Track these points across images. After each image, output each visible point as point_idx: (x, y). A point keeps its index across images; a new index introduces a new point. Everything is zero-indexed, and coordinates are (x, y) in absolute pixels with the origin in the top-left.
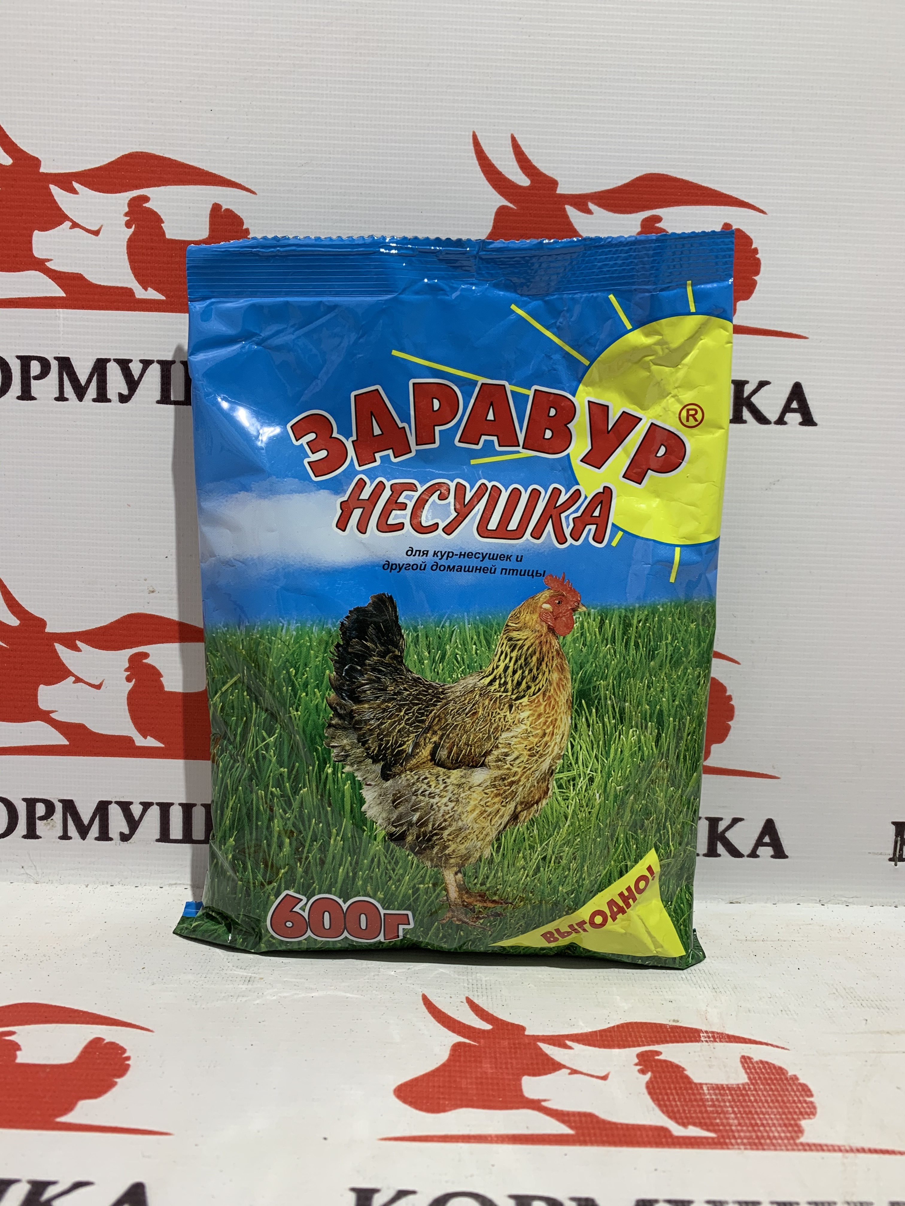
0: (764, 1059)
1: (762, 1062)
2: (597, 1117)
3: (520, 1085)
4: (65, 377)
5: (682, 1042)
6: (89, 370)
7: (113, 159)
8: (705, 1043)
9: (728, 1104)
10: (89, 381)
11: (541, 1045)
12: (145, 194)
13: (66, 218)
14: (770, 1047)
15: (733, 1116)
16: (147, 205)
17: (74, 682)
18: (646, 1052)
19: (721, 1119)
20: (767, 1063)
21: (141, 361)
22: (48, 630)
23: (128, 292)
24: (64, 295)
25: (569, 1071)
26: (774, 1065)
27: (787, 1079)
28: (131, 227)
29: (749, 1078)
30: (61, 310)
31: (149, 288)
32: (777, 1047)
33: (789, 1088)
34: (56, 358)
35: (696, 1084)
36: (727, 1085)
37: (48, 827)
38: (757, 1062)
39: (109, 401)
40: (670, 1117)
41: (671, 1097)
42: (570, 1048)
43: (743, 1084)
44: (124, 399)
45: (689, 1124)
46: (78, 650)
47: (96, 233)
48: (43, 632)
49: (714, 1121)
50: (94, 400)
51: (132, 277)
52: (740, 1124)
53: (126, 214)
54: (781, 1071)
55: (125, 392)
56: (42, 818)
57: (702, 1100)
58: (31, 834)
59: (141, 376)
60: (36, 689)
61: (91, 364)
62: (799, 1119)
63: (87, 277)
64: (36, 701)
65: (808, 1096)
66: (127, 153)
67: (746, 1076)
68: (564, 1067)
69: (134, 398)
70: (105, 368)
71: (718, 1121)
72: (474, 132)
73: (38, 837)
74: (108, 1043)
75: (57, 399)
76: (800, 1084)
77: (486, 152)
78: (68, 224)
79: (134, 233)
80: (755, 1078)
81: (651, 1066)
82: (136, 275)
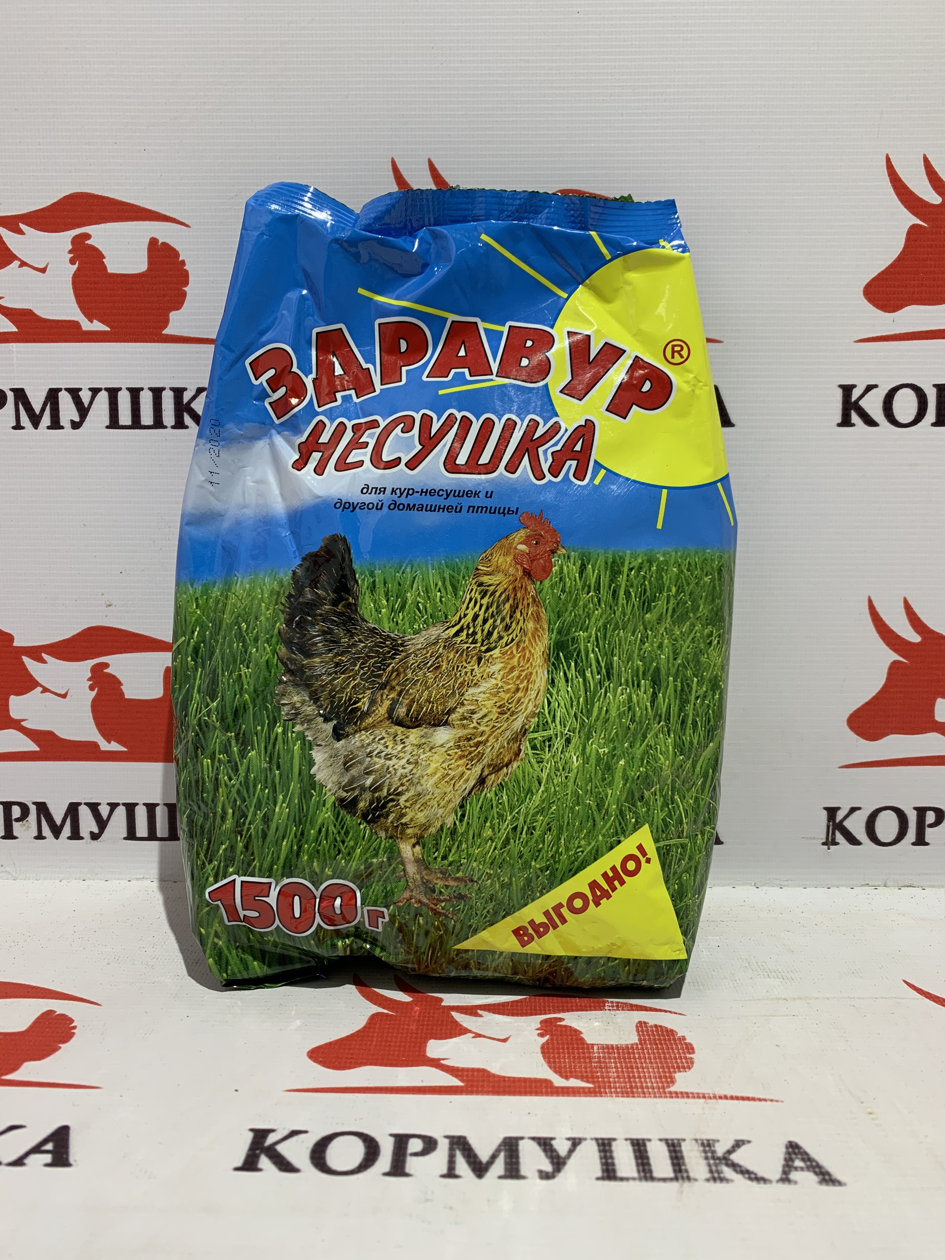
0: (658, 1024)
1: (656, 1026)
2: (488, 1072)
3: (425, 1046)
4: (21, 407)
5: (587, 1011)
6: (43, 399)
7: (56, 200)
8: (607, 1012)
9: (612, 1060)
10: (43, 410)
11: (454, 1014)
12: (87, 232)
13: (15, 258)
14: (668, 1014)
15: (614, 1070)
16: (88, 242)
17: (42, 692)
18: (550, 1019)
19: (602, 1072)
20: (661, 1026)
21: (90, 389)
22: (16, 644)
23: (76, 325)
24: (16, 330)
25: (473, 1035)
26: (666, 1028)
27: (674, 1040)
28: (75, 264)
29: (640, 1040)
30: (14, 344)
31: (95, 321)
32: (675, 1013)
33: (674, 1046)
34: (12, 390)
35: (588, 1044)
36: (617, 1045)
37: (24, 828)
38: (651, 1026)
39: (62, 428)
40: (556, 1072)
41: (562, 1055)
42: (481, 1016)
43: (632, 1045)
44: (76, 425)
45: (572, 1077)
46: (44, 661)
47: (43, 270)
48: (12, 646)
49: (595, 1075)
50: (49, 428)
51: (78, 311)
52: (618, 1077)
53: (70, 252)
54: (672, 1032)
55: (77, 419)
56: (17, 820)
57: (590, 1058)
58: (9, 835)
59: (91, 403)
60: (7, 700)
61: (44, 394)
62: (675, 1072)
63: (37, 312)
64: (8, 711)
65: (690, 1053)
66: (68, 194)
67: (637, 1038)
68: (470, 1031)
69: (84, 424)
70: (57, 397)
71: (599, 1074)
72: (393, 159)
73: (16, 838)
74: (58, 1015)
75: (14, 428)
76: (686, 1044)
77: (405, 177)
78: (16, 263)
79: (78, 269)
80: (645, 1040)
81: (551, 1031)
82: (82, 309)
